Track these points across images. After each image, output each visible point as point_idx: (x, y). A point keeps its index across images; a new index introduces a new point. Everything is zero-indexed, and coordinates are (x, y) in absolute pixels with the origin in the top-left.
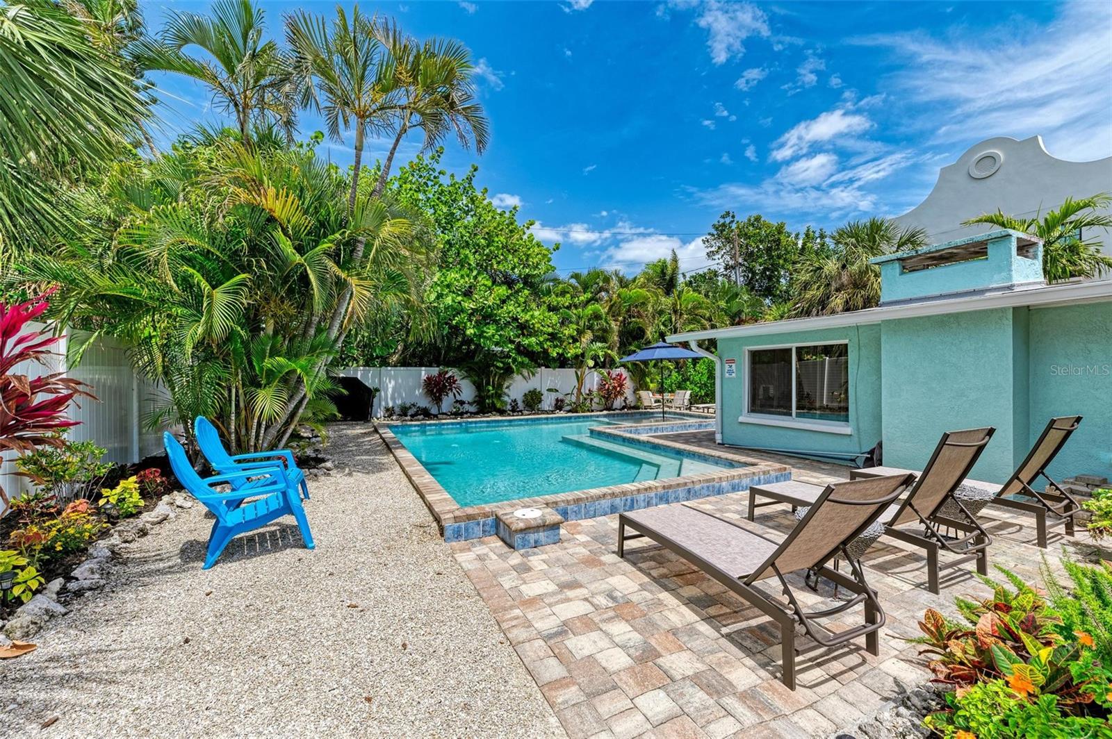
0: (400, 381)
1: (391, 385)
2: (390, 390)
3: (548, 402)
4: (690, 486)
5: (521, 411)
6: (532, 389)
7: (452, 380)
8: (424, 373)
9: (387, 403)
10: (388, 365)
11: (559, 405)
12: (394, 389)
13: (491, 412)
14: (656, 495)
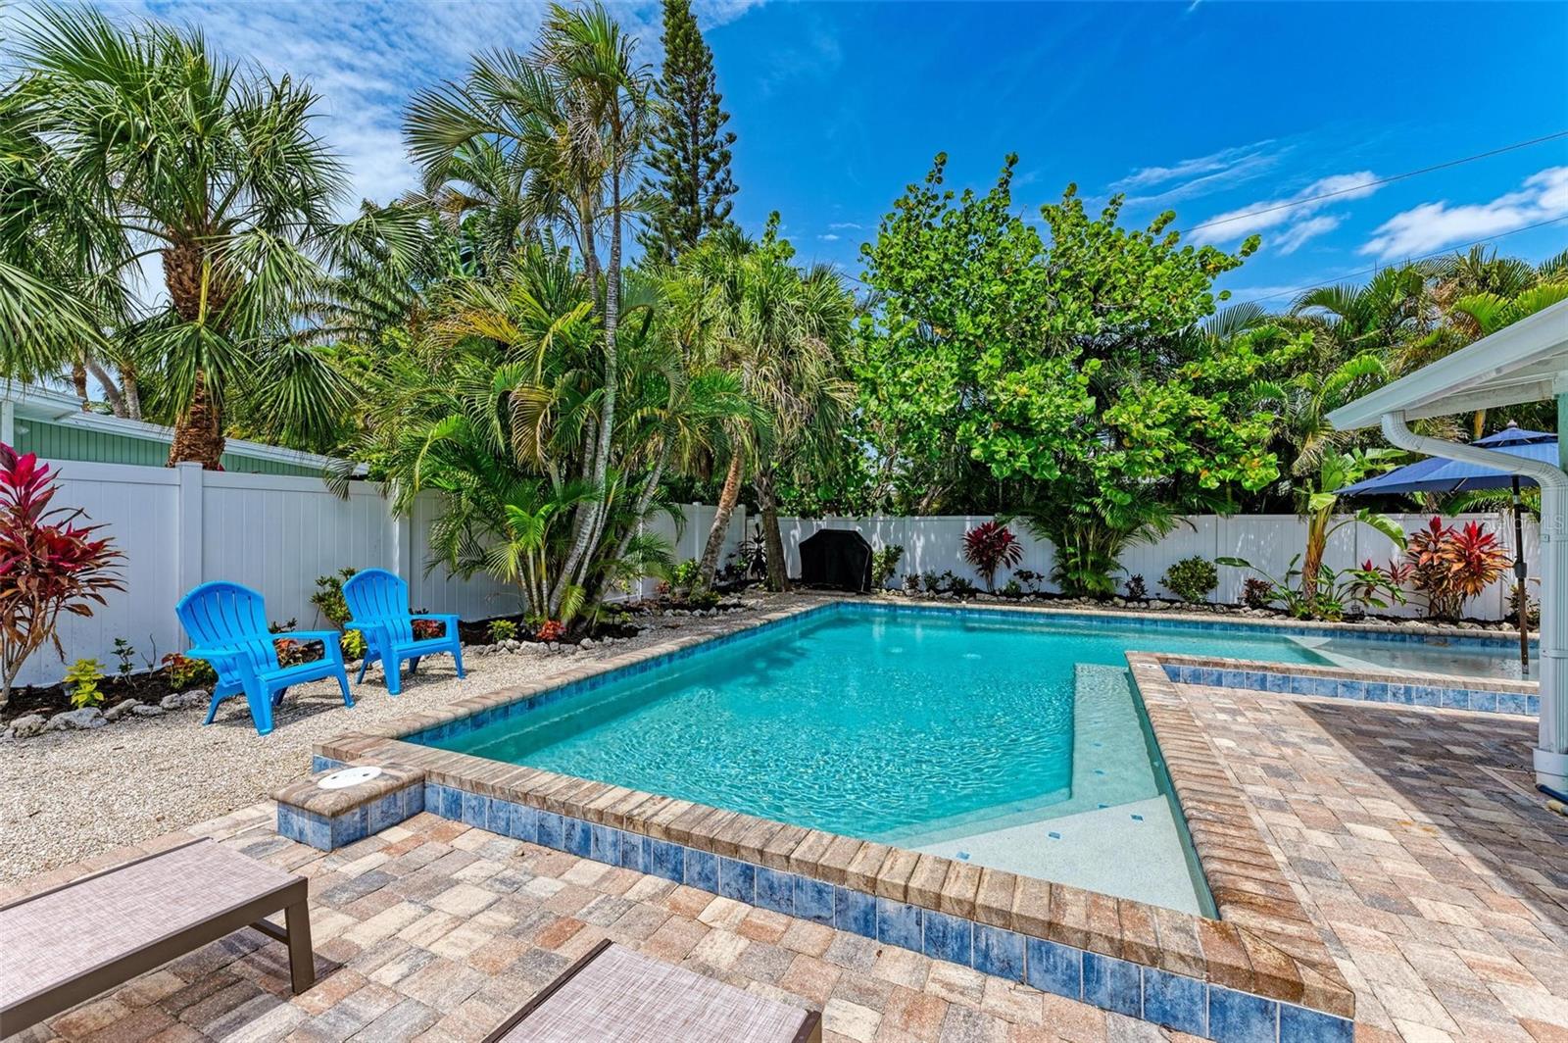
0: (933, 537)
1: (920, 544)
2: (919, 551)
3: (1231, 586)
4: (754, 862)
5: (1147, 601)
6: (1190, 558)
7: (1005, 538)
8: (970, 524)
9: (914, 568)
10: (914, 513)
11: (1257, 595)
12: (925, 549)
13: (1078, 598)
14: (646, 844)
